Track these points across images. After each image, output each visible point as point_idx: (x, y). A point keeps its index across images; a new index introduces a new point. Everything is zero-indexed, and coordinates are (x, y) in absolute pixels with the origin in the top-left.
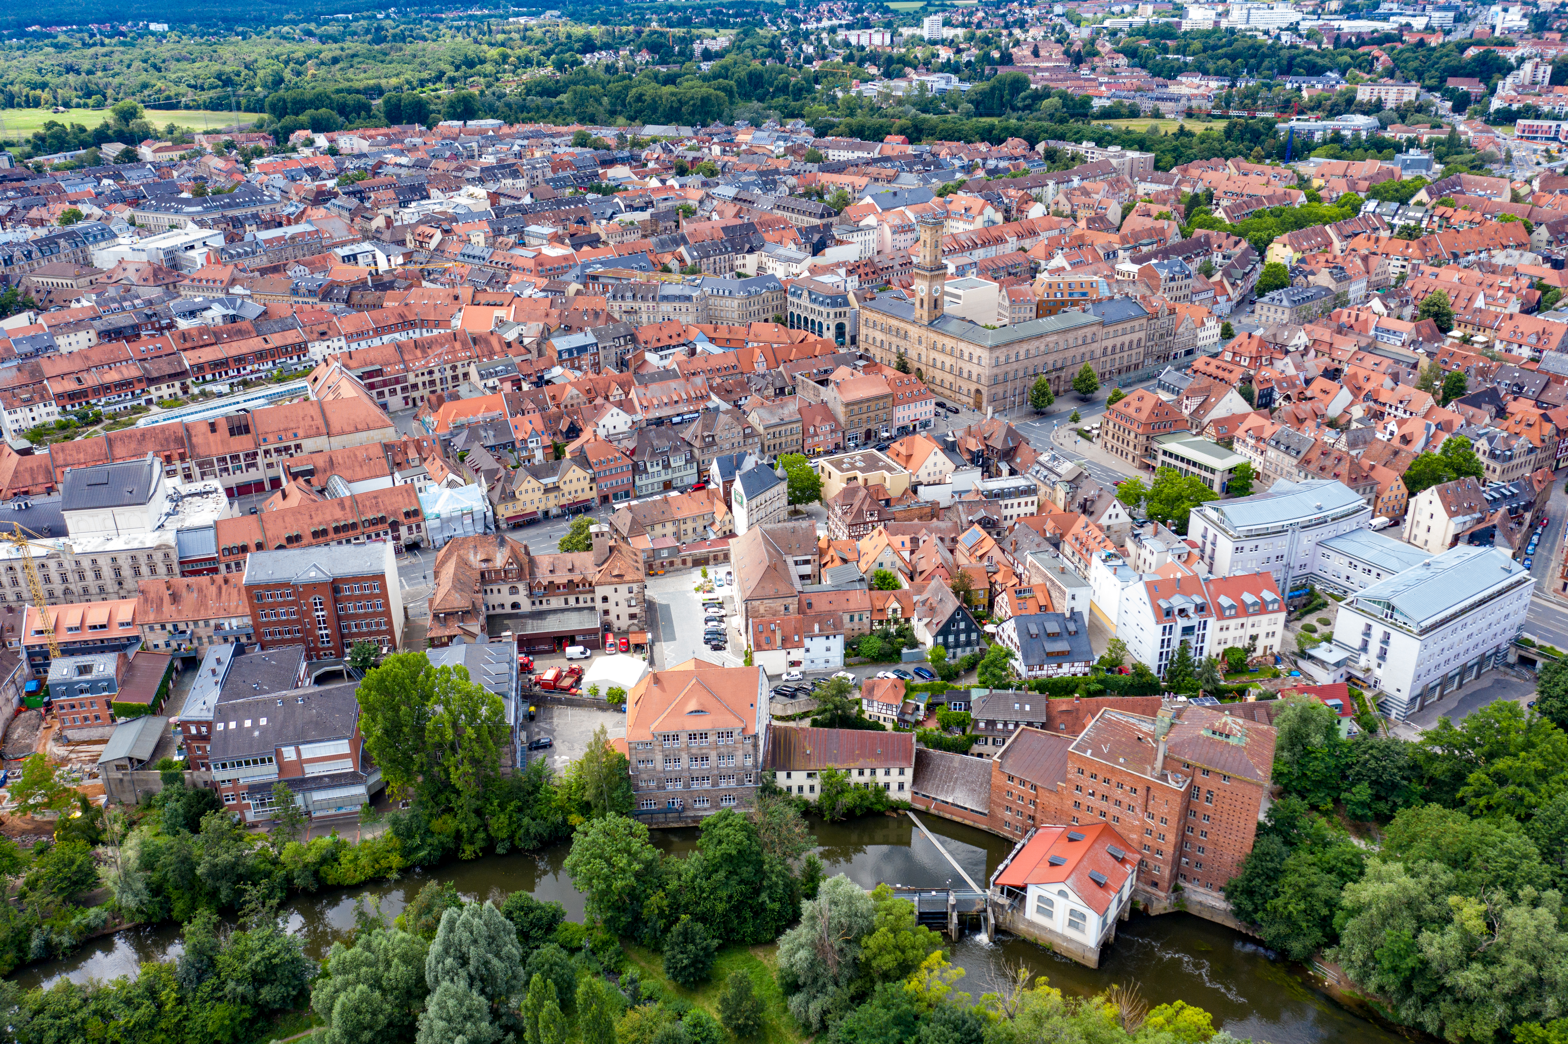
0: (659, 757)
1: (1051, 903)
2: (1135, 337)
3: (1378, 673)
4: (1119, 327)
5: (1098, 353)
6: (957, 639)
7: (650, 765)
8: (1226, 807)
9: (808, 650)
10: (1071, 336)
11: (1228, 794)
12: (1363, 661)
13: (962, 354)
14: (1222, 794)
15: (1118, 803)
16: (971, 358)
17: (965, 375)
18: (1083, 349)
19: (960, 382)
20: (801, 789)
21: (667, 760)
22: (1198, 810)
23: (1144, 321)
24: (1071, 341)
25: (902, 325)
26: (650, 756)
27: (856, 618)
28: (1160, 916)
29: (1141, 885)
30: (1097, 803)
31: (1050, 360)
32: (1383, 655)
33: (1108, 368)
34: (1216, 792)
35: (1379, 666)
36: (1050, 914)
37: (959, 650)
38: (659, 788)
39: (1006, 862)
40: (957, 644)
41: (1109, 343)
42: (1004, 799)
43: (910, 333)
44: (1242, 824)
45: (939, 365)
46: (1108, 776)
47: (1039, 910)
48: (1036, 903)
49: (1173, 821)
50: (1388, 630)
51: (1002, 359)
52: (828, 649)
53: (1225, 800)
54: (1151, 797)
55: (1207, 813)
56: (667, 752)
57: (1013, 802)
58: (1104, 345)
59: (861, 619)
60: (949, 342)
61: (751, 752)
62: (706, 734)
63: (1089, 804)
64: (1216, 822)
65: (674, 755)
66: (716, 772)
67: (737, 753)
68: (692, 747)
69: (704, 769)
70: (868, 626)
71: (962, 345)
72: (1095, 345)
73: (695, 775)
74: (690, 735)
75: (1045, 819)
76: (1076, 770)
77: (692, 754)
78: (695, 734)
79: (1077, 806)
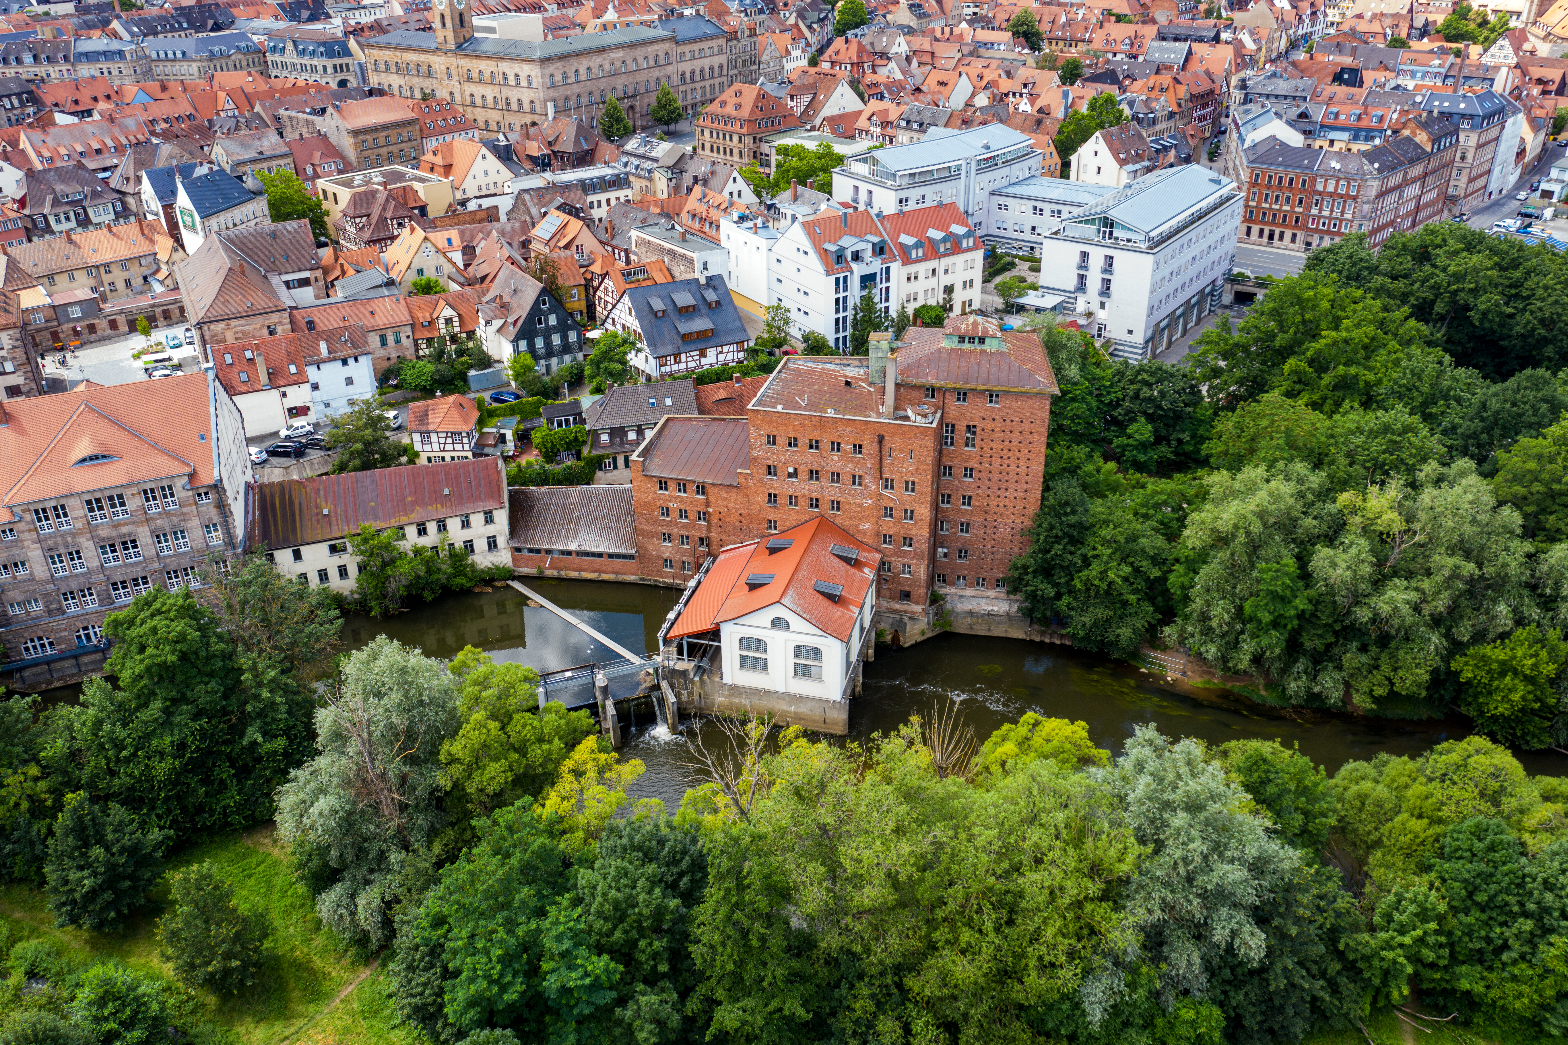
0: (35, 554)
1: (760, 645)
2: (716, 61)
3: (1101, 315)
4: (696, 47)
5: (675, 79)
6: (548, 344)
7: (22, 574)
8: (997, 446)
9: (315, 387)
10: (640, 53)
11: (999, 424)
12: (1081, 306)
13: (506, 80)
14: (989, 426)
15: (836, 477)
16: (518, 81)
17: (514, 107)
18: (656, 73)
19: (510, 118)
20: (323, 575)
21: (52, 556)
22: (955, 462)
23: (722, 41)
24: (641, 61)
25: (423, 57)
26: (16, 554)
27: (391, 339)
28: (917, 645)
29: (884, 604)
30: (803, 487)
31: (619, 83)
32: (1106, 289)
33: (690, 101)
34: (980, 424)
35: (1103, 305)
36: (761, 665)
37: (554, 361)
38: (50, 613)
39: (677, 608)
40: (550, 353)
41: (687, 67)
42: (657, 522)
43: (435, 67)
44: (1023, 470)
45: (479, 101)
46: (816, 435)
47: (745, 663)
48: (737, 652)
49: (925, 483)
50: (1110, 252)
51: (558, 78)
52: (349, 381)
53: (995, 435)
54: (886, 452)
55: (969, 465)
56: (50, 542)
57: (672, 523)
58: (680, 70)
59: (398, 341)
60: (486, 67)
61: (216, 519)
62: (120, 497)
63: (791, 492)
64: (984, 476)
65: (67, 546)
66: (156, 565)
67: (189, 525)
68: (98, 525)
69: (132, 565)
70: (412, 350)
71: (504, 66)
72: (670, 68)
73: (118, 578)
74: (89, 502)
75: (724, 537)
76: (764, 440)
77: (103, 539)
78: (98, 501)
79: (772, 502)
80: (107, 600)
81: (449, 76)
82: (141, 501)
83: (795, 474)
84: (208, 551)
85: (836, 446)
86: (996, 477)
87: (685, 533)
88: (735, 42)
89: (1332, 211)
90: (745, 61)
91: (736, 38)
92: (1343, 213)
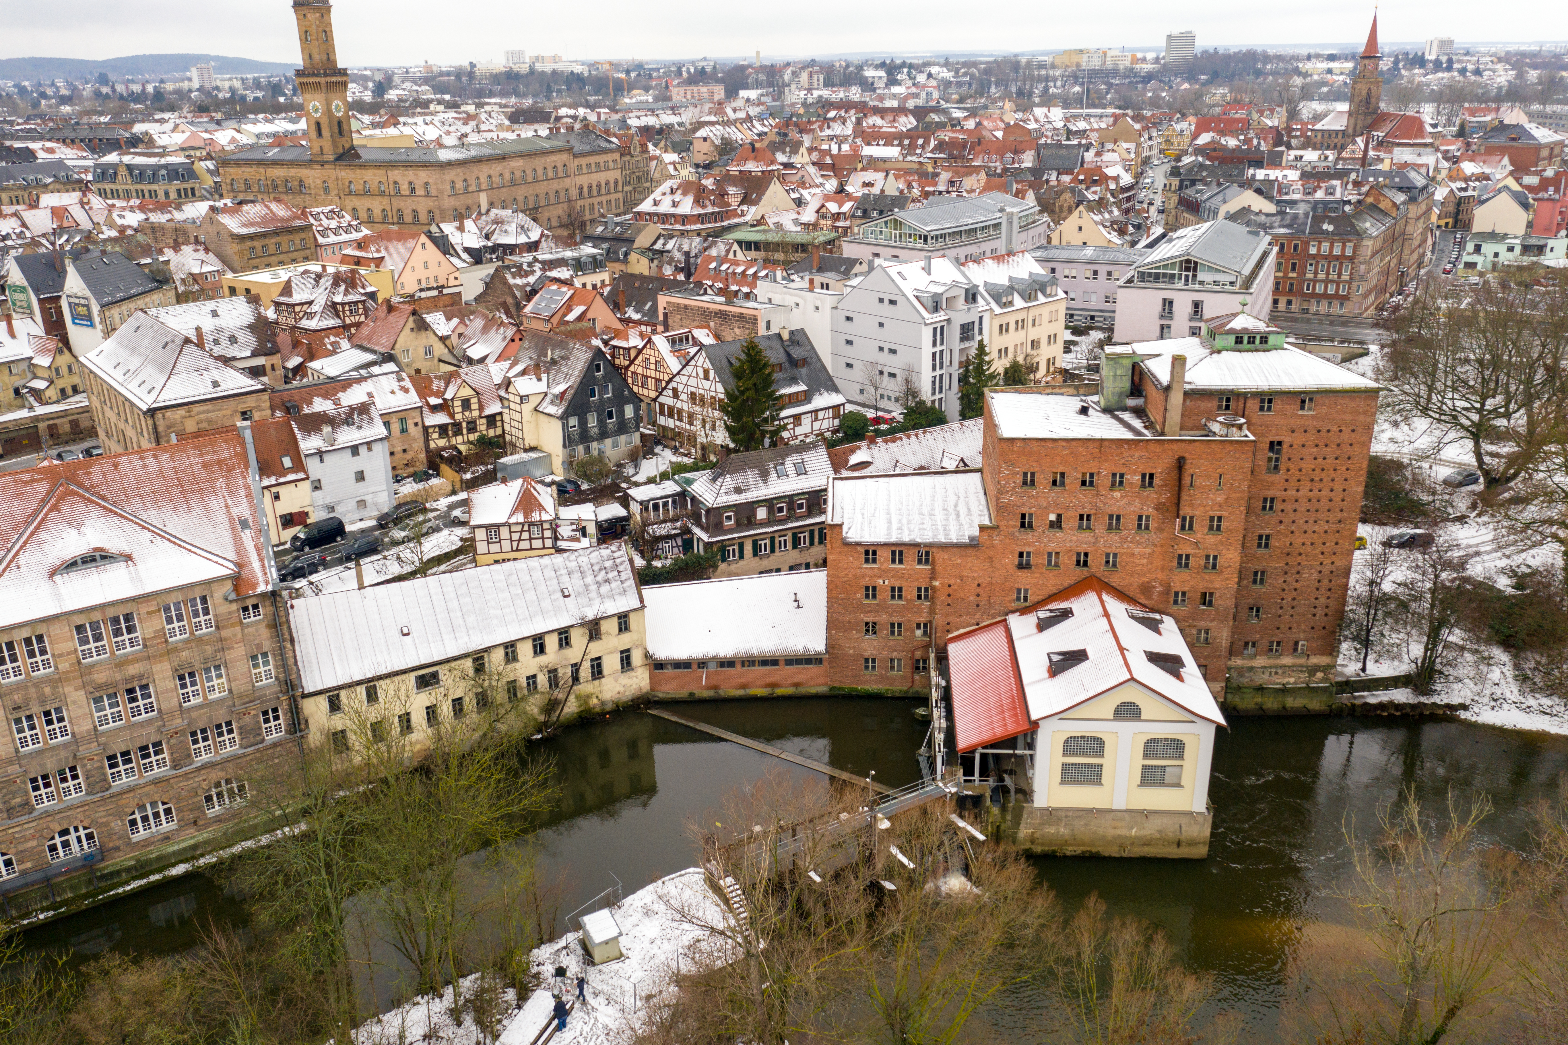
1: (1095, 746)
2: (612, 176)
4: (592, 160)
5: (574, 194)
6: (601, 421)
8: (1307, 465)
9: (317, 486)
10: (539, 163)
11: (1312, 436)
13: (397, 189)
14: (1298, 440)
15: (1115, 522)
16: (413, 190)
17: (408, 218)
18: (555, 185)
20: (405, 723)
21: (18, 719)
23: (617, 156)
24: (540, 171)
25: (293, 172)
27: (395, 428)
30: (1068, 539)
31: (520, 194)
34: (1287, 439)
36: (1094, 775)
37: (608, 443)
38: (11, 812)
40: (603, 435)
41: (584, 181)
42: (859, 608)
43: (309, 181)
46: (1092, 467)
47: (1070, 774)
48: (1058, 760)
49: (1236, 520)
50: (1198, 297)
51: (459, 185)
52: (360, 476)
53: (1305, 451)
54: (1186, 480)
55: (1269, 494)
56: (17, 697)
57: (883, 607)
58: (578, 183)
59: (404, 431)
60: (372, 177)
61: (267, 646)
62: (128, 618)
63: (1052, 547)
64: (1288, 506)
65: (43, 701)
66: (178, 722)
67: (230, 655)
68: (92, 666)
69: (141, 724)
70: (421, 442)
71: (396, 174)
72: (568, 180)
73: (118, 748)
74: (80, 629)
75: (953, 619)
76: (1019, 479)
77: (99, 688)
78: (95, 626)
79: (1024, 563)
80: (98, 784)
81: (327, 191)
82: (159, 622)
83: (1056, 525)
84: (253, 696)
85: (1118, 481)
86: (1303, 506)
87: (896, 619)
88: (628, 158)
89: (1328, 274)
90: (639, 178)
91: (629, 153)
92: (1340, 275)
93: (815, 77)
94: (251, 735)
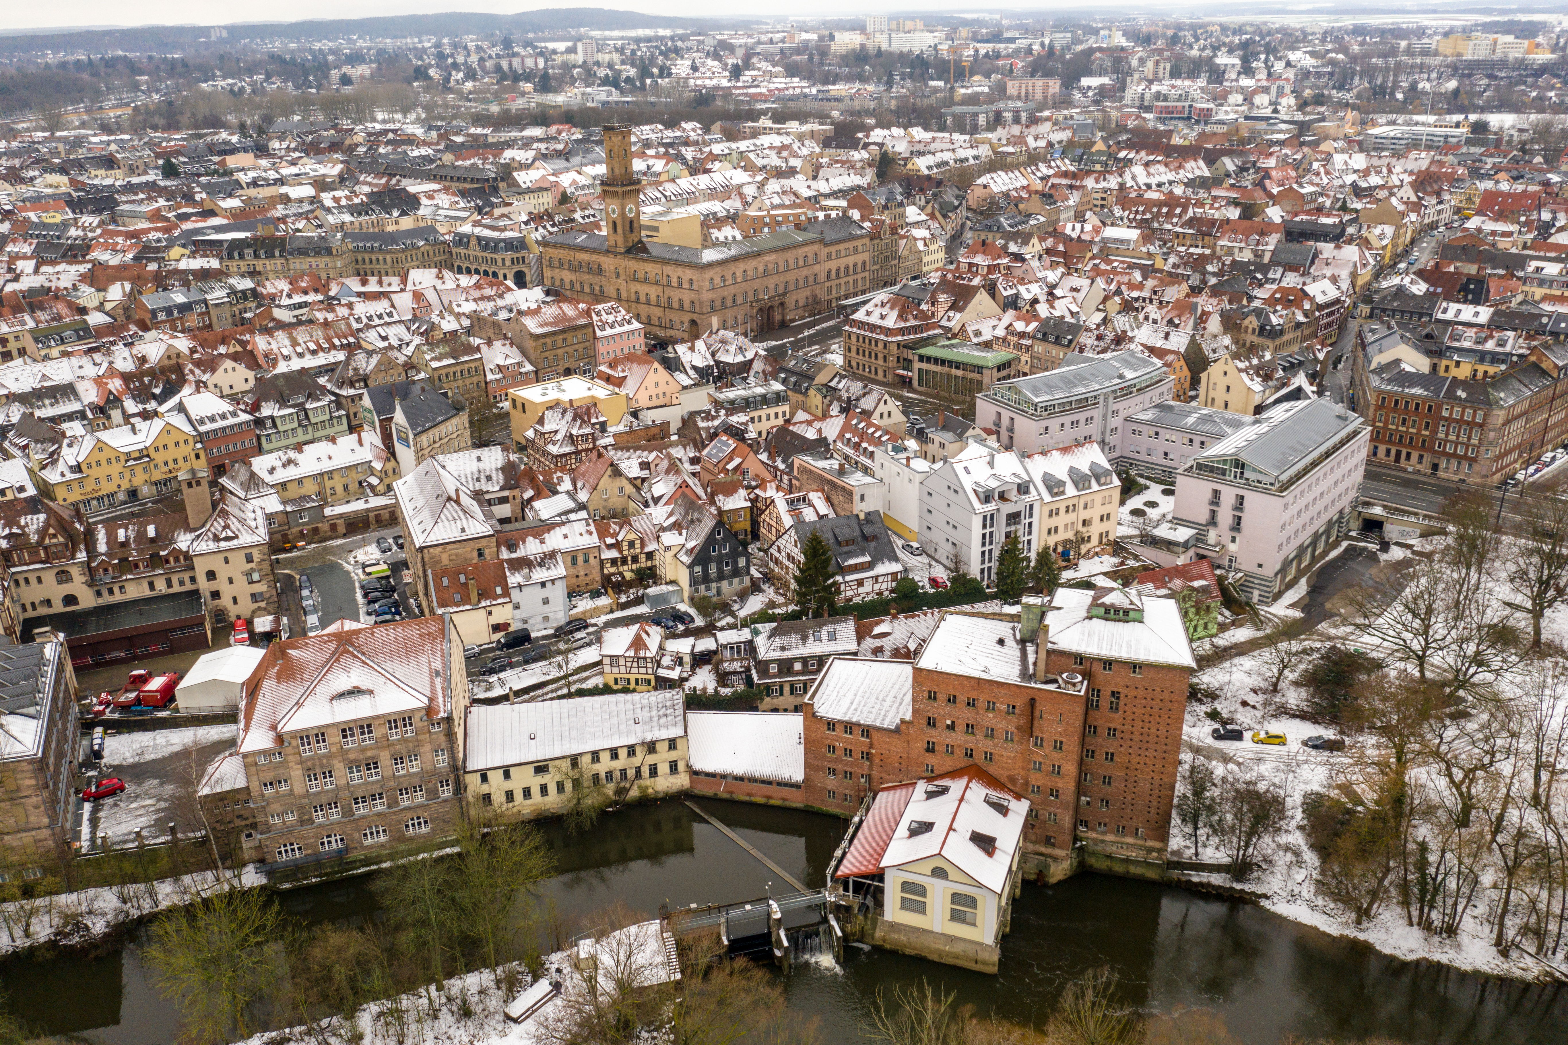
0: (296, 773)
2: (860, 258)
3: (1232, 548)
4: (842, 247)
5: (822, 277)
6: (720, 570)
7: (284, 788)
8: (1139, 710)
9: (517, 607)
10: (791, 255)
11: (1141, 692)
12: (1212, 538)
13: (669, 282)
14: (1133, 693)
15: (990, 732)
16: (680, 283)
17: (676, 305)
18: (805, 272)
19: (671, 315)
20: (527, 793)
21: (310, 776)
22: (1100, 723)
23: (866, 241)
24: (791, 262)
25: (594, 257)
26: (281, 773)
27: (580, 559)
28: (1059, 883)
30: (959, 738)
31: (771, 282)
33: (834, 295)
34: (1124, 691)
35: (1233, 540)
37: (724, 584)
38: (302, 822)
40: (721, 577)
41: (833, 265)
42: (824, 758)
43: (605, 266)
44: (1163, 732)
45: (643, 298)
46: (973, 695)
47: (906, 905)
48: (899, 895)
49: (1072, 742)
51: (717, 280)
52: (546, 601)
53: (1137, 701)
54: (1037, 714)
55: (1112, 726)
56: (309, 764)
57: (838, 760)
58: (827, 267)
59: (586, 561)
60: (652, 269)
61: (443, 745)
62: (369, 726)
63: (948, 741)
64: (1126, 736)
65: (322, 767)
66: (392, 784)
67: (422, 750)
68: (348, 750)
69: (373, 783)
70: (598, 569)
71: (669, 270)
72: (817, 267)
73: (359, 794)
74: (344, 731)
75: (885, 776)
76: (926, 695)
77: (351, 761)
78: (351, 729)
79: (930, 749)
80: (348, 812)
81: (618, 275)
82: (385, 729)
83: (952, 727)
84: (434, 772)
85: (990, 707)
86: (1137, 738)
87: (848, 769)
88: (877, 241)
89: (1458, 436)
90: (886, 258)
91: (880, 237)
92: (1469, 438)
93: (1162, 66)
94: (433, 794)
